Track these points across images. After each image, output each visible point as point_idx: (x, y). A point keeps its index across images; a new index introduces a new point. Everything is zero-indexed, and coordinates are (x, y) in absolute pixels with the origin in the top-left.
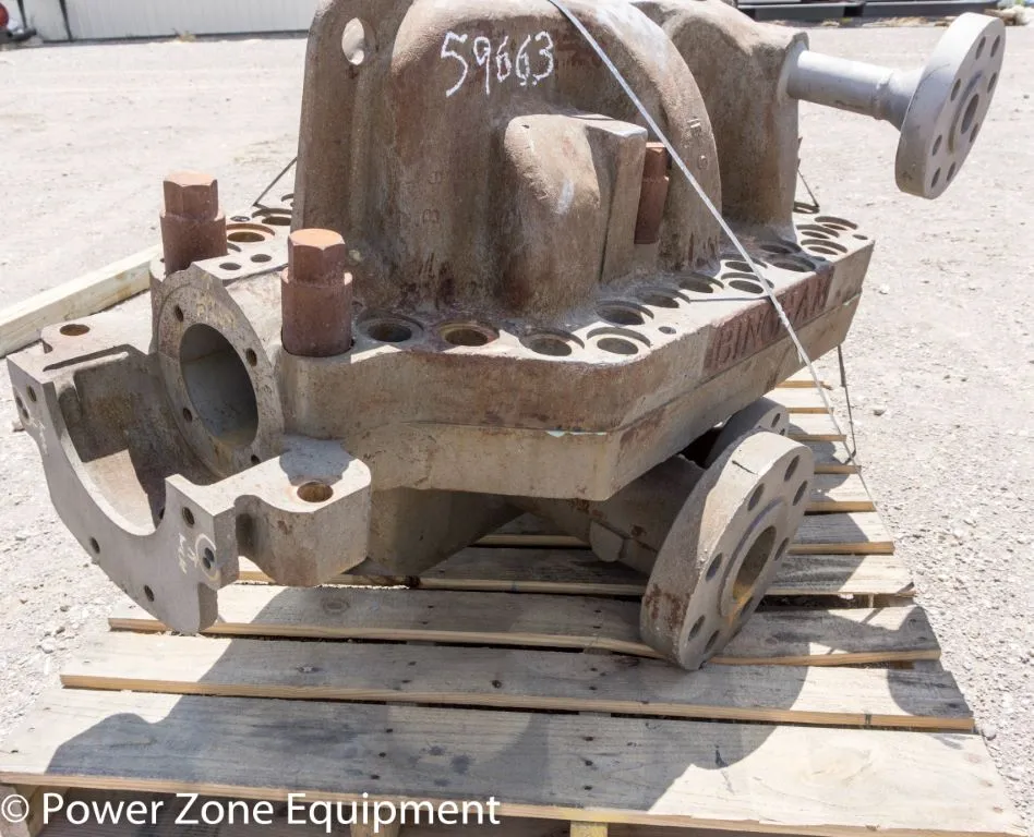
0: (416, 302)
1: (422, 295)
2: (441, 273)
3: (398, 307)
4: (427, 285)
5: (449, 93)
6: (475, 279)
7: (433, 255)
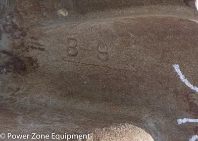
0: (12, 36)
1: (16, 41)
2: (30, 59)
3: (12, 22)
4: (22, 45)
5: (177, 68)
6: (20, 91)
7: (43, 50)
